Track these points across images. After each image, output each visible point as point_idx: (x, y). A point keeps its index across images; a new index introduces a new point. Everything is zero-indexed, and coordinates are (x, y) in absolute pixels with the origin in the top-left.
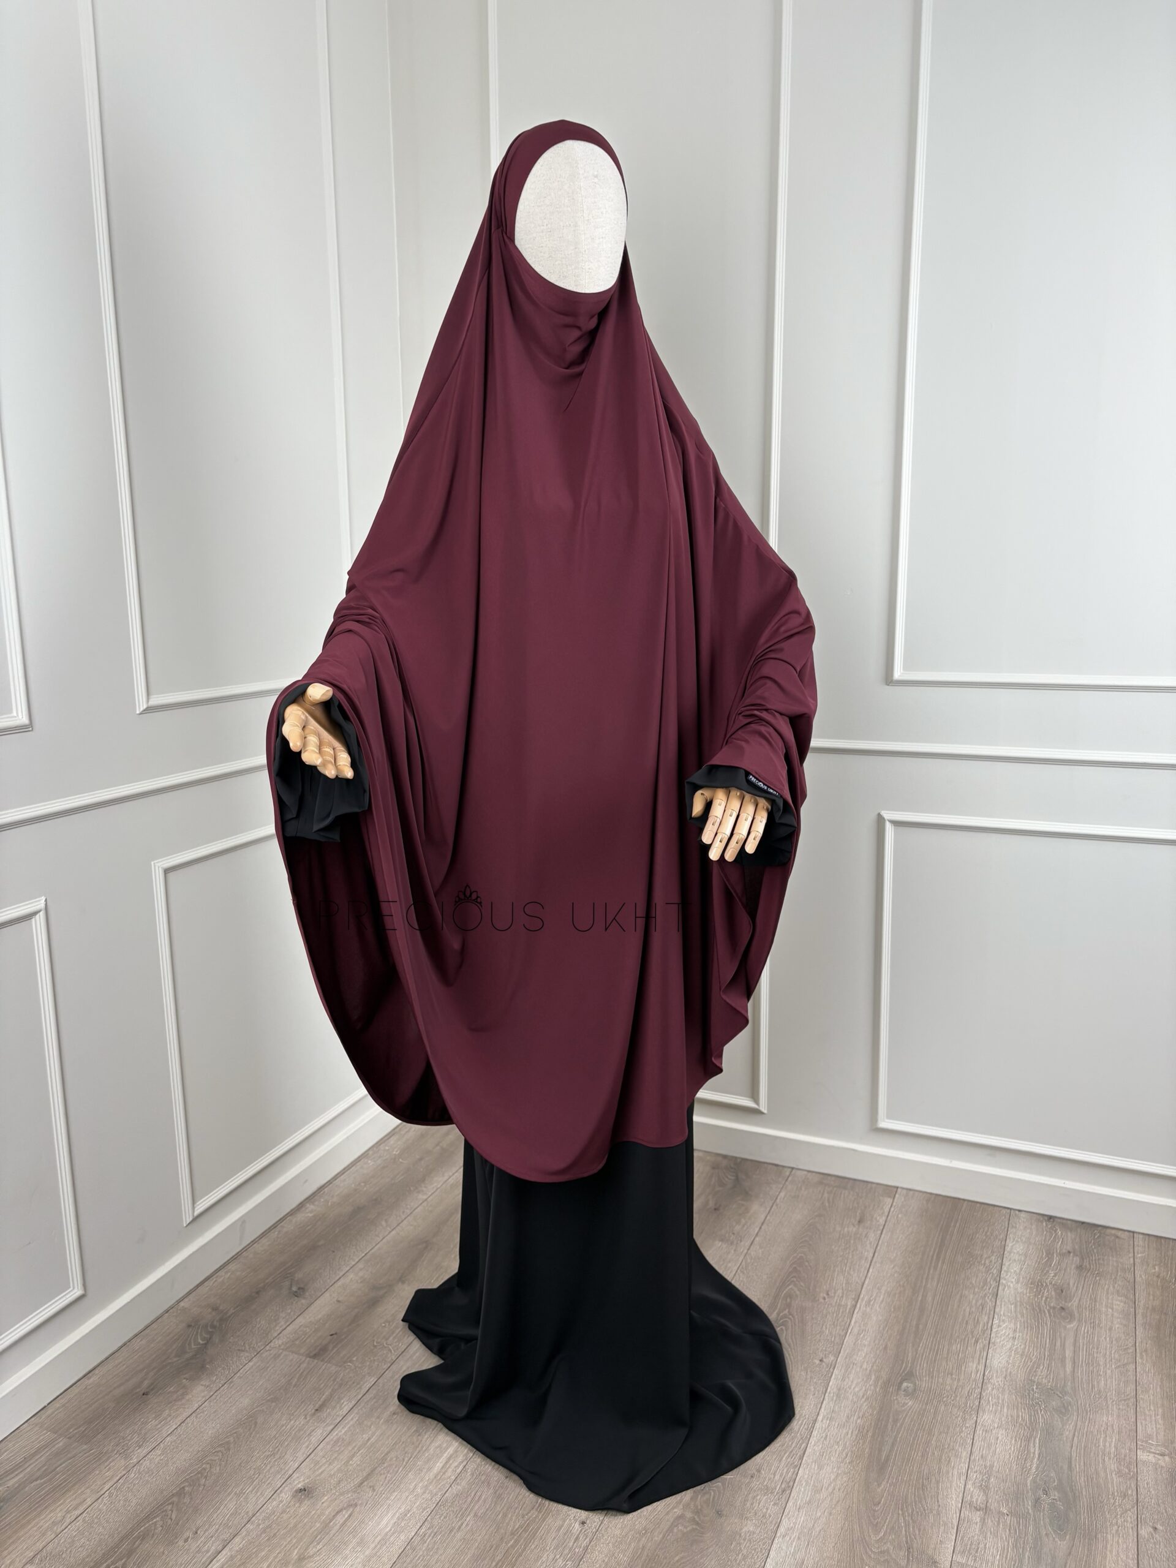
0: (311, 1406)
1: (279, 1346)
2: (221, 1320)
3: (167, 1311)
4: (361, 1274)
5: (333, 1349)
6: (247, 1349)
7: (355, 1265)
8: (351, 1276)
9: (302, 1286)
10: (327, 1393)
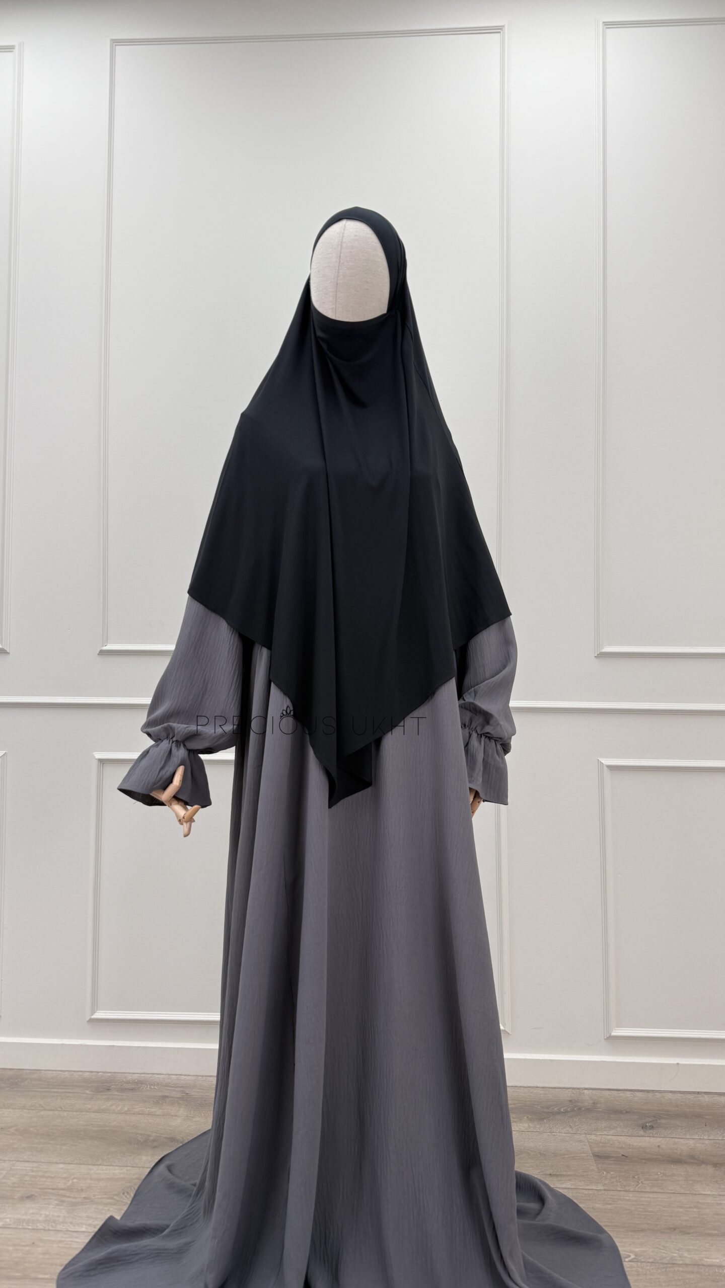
0: (552, 1171)
1: (590, 1139)
2: (588, 1109)
3: (573, 1089)
4: (698, 1145)
5: (610, 1161)
6: (574, 1128)
7: (704, 1139)
8: (691, 1142)
9: (654, 1126)
10: (569, 1173)
